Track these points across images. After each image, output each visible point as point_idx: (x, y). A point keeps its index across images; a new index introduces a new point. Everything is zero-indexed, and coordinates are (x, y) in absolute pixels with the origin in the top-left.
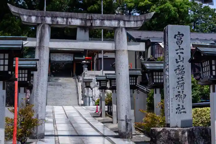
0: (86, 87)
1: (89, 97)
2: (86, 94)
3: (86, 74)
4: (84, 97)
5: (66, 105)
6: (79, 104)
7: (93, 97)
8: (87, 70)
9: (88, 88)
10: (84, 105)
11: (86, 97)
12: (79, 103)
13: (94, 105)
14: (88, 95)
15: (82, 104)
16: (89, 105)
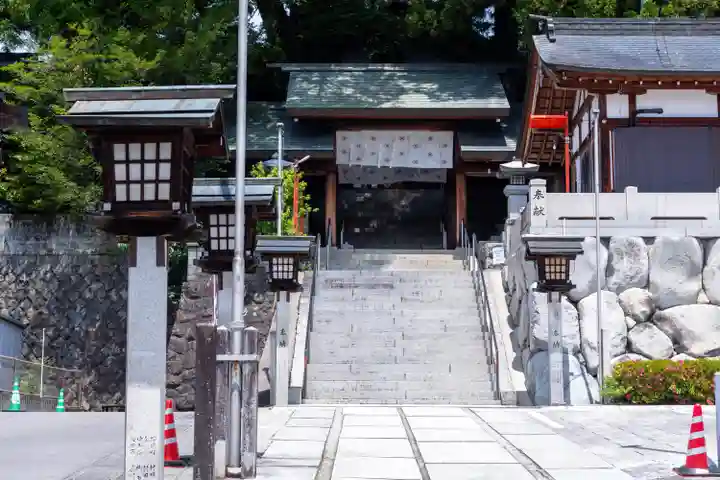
0: (541, 289)
1: (565, 352)
2: (540, 332)
3: (539, 212)
4: (531, 351)
5: (423, 400)
6: (498, 396)
7: (588, 350)
8: (543, 189)
9: (555, 295)
10: (531, 398)
11: (542, 348)
12: (503, 388)
13: (596, 396)
14: (555, 339)
15: (519, 394)
16: (567, 402)
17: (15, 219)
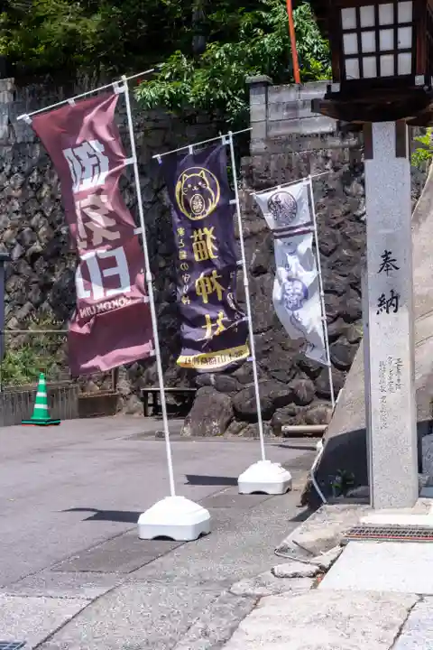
17: (19, 84)
